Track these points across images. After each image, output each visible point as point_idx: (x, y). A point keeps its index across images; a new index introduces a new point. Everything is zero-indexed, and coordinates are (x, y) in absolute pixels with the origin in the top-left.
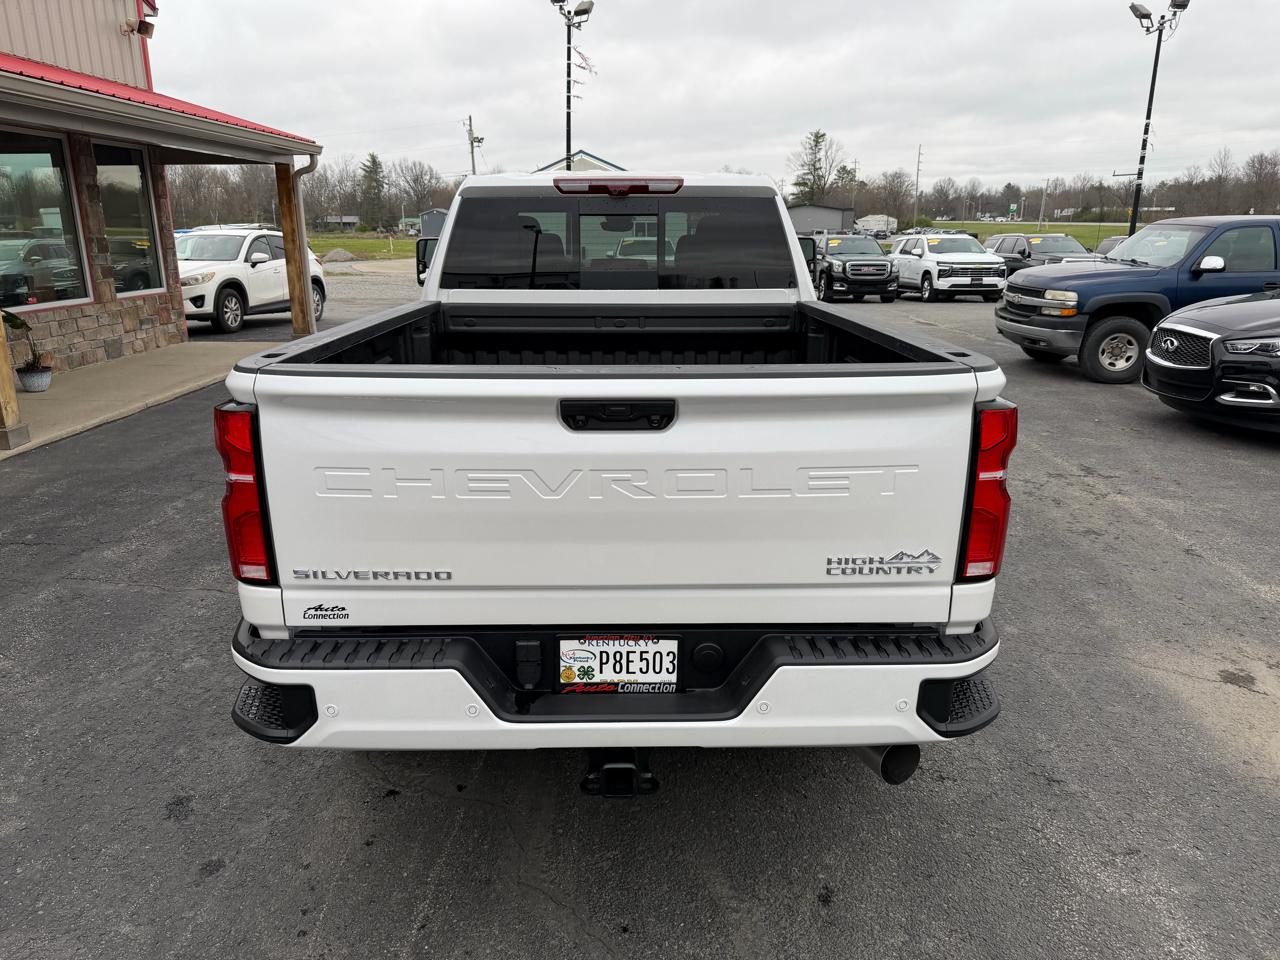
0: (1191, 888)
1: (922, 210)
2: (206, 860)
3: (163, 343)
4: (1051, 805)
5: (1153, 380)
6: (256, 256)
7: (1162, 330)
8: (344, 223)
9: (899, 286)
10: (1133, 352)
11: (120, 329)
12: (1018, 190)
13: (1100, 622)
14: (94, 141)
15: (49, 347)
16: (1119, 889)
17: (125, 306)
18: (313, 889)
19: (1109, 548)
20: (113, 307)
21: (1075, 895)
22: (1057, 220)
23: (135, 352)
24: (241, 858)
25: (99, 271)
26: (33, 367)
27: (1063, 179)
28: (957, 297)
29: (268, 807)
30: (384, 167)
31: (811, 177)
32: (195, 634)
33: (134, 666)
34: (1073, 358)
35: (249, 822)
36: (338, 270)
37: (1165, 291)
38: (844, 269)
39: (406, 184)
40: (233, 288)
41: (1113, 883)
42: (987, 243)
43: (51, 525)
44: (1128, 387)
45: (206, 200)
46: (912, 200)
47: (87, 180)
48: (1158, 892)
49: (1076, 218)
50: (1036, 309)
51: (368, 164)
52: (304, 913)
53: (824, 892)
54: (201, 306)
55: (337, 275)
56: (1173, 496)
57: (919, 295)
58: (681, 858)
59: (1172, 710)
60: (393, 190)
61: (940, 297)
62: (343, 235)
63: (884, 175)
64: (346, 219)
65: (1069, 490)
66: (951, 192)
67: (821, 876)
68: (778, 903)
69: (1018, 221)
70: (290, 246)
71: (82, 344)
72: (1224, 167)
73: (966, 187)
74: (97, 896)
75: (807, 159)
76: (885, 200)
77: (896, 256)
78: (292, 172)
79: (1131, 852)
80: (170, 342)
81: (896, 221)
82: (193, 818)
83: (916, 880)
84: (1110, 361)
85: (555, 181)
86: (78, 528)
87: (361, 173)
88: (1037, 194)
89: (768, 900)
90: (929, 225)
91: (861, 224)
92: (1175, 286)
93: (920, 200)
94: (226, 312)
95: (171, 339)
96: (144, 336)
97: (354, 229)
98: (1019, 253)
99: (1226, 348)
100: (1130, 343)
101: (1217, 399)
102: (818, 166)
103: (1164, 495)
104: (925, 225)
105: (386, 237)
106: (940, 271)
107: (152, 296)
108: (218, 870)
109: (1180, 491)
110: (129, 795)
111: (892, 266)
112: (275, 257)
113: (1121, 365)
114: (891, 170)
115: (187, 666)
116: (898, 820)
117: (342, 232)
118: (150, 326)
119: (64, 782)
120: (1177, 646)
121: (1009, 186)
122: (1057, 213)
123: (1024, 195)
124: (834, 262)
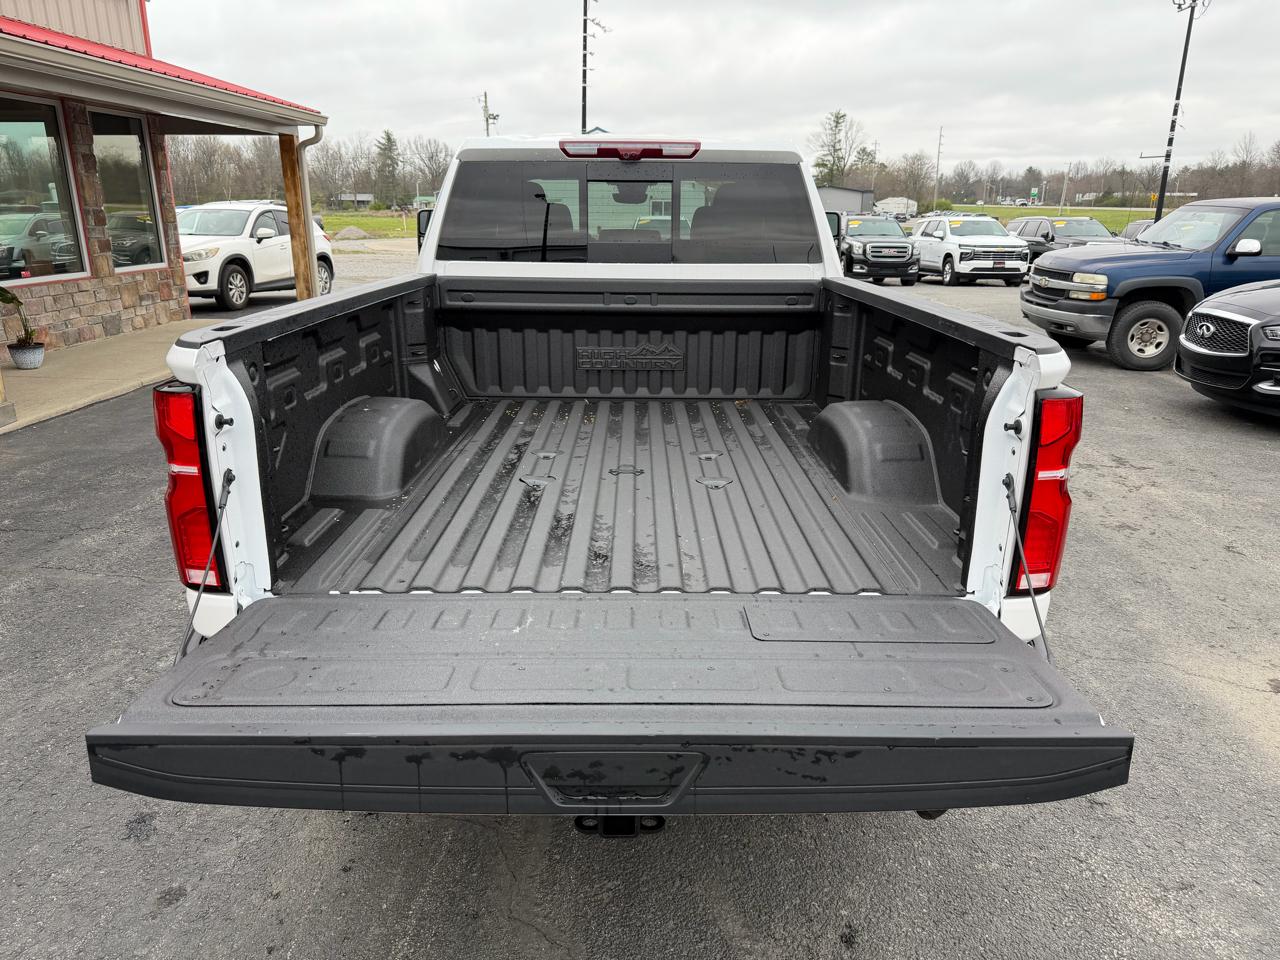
0: (1253, 930)
1: (942, 194)
2: (166, 888)
3: (163, 319)
4: (1095, 831)
5: (1186, 367)
6: (262, 232)
7: (1197, 315)
8: (358, 202)
9: (920, 270)
10: (1164, 338)
11: (119, 305)
12: (1039, 173)
13: (1139, 624)
14: (89, 108)
15: (43, 323)
16: (1173, 930)
17: (124, 281)
18: (281, 922)
19: (1145, 544)
20: (111, 282)
21: (1125, 938)
22: (1079, 204)
23: (135, 328)
24: (205, 885)
25: (96, 244)
26: (25, 344)
27: (1085, 164)
28: (978, 281)
29: (238, 827)
30: (398, 145)
31: (830, 158)
32: (174, 630)
33: (104, 665)
34: (1101, 344)
35: (217, 843)
36: (350, 249)
37: (1199, 276)
38: (865, 251)
39: (421, 163)
40: (238, 264)
41: (1167, 924)
42: (1009, 226)
43: (31, 509)
44: (1157, 375)
45: (219, 176)
46: (933, 183)
47: (82, 149)
48: (1217, 935)
49: (1098, 203)
50: (1063, 293)
51: (383, 141)
52: (270, 951)
53: (847, 931)
54: (205, 282)
55: (349, 253)
56: (1210, 489)
57: (940, 278)
58: (689, 889)
59: (1220, 723)
60: (408, 168)
61: (961, 280)
62: (356, 213)
63: (905, 157)
64: (361, 197)
65: (1101, 482)
66: (972, 175)
67: (843, 912)
68: (796, 944)
69: (1039, 204)
70: (295, 221)
71: (78, 321)
72: (1248, 152)
73: (987, 170)
74: (42, 929)
75: (827, 139)
76: (905, 183)
77: (917, 238)
78: (296, 143)
79: (1184, 887)
80: (171, 319)
81: (916, 204)
82: (154, 838)
83: (949, 918)
84: (1139, 347)
85: (561, 143)
86: (57, 514)
87: (375, 150)
88: (1059, 179)
89: (785, 940)
90: (948, 209)
91: (881, 206)
92: (1208, 270)
93: (940, 183)
94: (231, 289)
95: (173, 315)
96: (144, 312)
97: (368, 207)
98: (1042, 236)
99: (1265, 334)
100: (1160, 329)
101: (1255, 387)
102: (838, 147)
103: (1199, 487)
104: (945, 208)
105: (400, 216)
106: (962, 254)
107: (152, 272)
108: (177, 900)
109: (1217, 484)
110: (88, 811)
111: (913, 248)
112: (281, 233)
113: (1151, 351)
114: (912, 152)
115: (161, 665)
116: (927, 847)
117: (356, 210)
118: (150, 302)
119: (18, 796)
120: (1222, 652)
121: (1030, 170)
122: (1079, 197)
123: (1045, 179)
124: (854, 243)
